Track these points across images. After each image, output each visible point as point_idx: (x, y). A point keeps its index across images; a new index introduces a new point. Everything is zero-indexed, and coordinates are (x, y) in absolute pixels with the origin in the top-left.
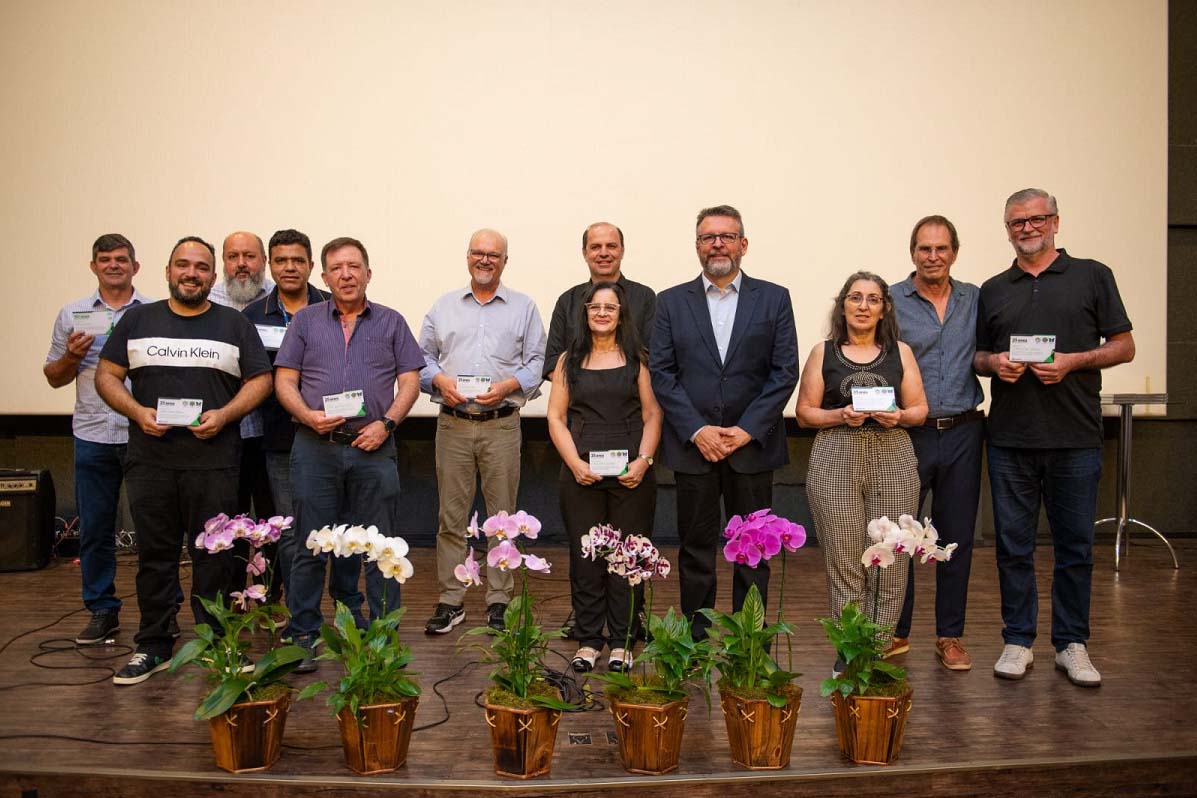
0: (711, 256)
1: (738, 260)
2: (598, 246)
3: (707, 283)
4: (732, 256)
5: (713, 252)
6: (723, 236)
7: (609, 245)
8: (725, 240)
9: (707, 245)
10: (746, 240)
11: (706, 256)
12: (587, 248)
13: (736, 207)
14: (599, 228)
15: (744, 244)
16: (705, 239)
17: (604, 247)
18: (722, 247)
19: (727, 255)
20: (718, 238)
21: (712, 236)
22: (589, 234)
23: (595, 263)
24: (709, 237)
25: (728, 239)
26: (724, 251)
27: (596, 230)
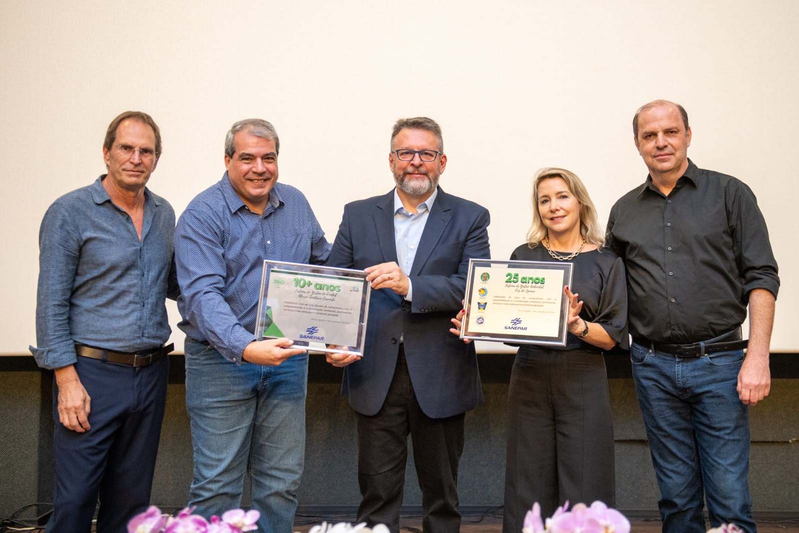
0: (406, 174)
1: (436, 179)
2: (652, 135)
3: (398, 204)
4: (431, 175)
5: (410, 169)
6: (423, 152)
7: (668, 132)
8: (424, 158)
9: (404, 161)
10: (445, 157)
11: (401, 173)
12: (639, 138)
13: (437, 121)
14: (654, 109)
15: (443, 160)
16: (402, 154)
17: (660, 135)
18: (421, 165)
19: (426, 174)
20: (417, 155)
21: (410, 152)
22: (640, 120)
23: (653, 157)
24: (407, 153)
25: (428, 156)
26: (423, 169)
27: (650, 112)
